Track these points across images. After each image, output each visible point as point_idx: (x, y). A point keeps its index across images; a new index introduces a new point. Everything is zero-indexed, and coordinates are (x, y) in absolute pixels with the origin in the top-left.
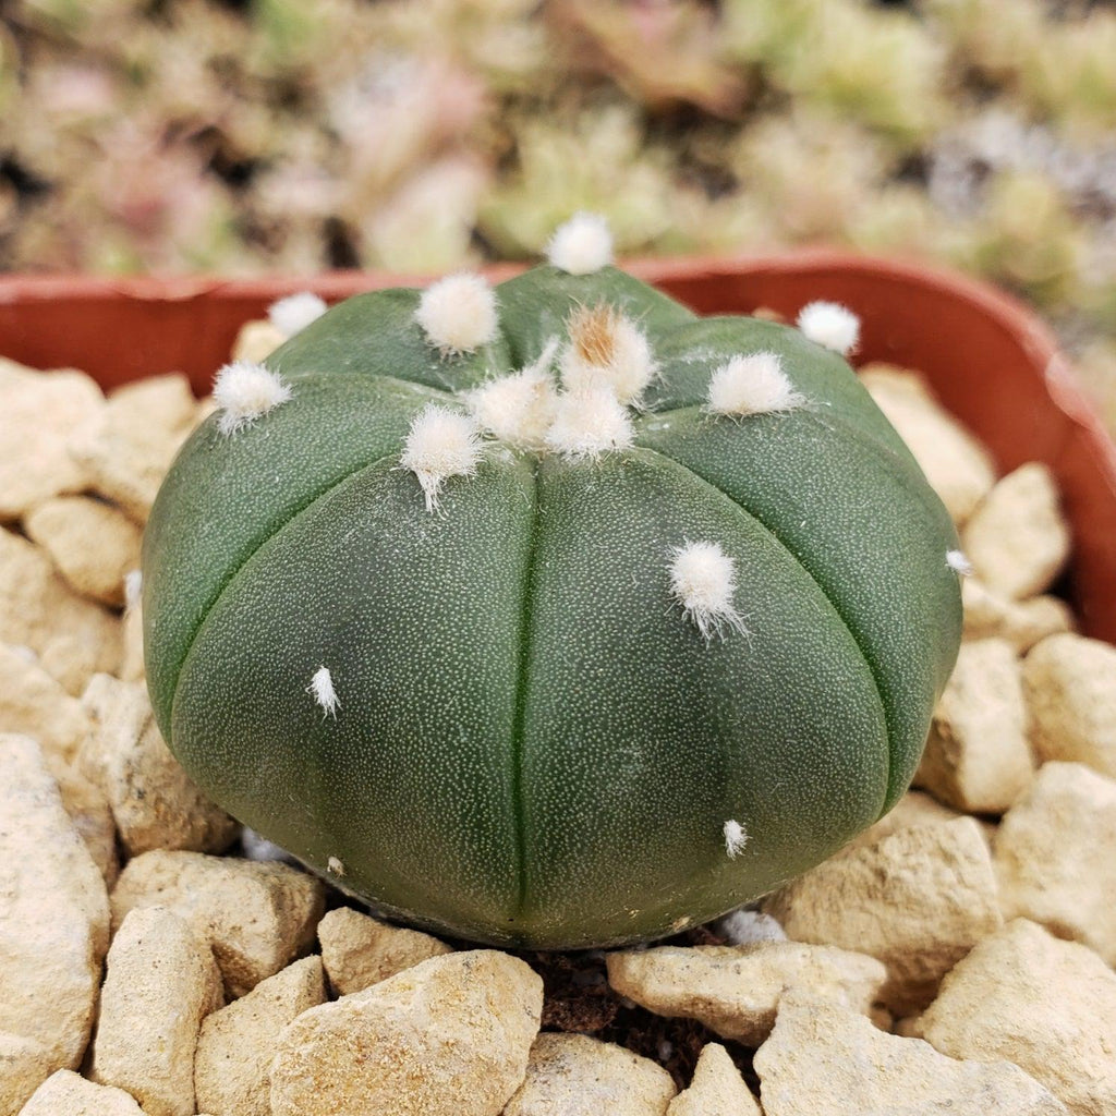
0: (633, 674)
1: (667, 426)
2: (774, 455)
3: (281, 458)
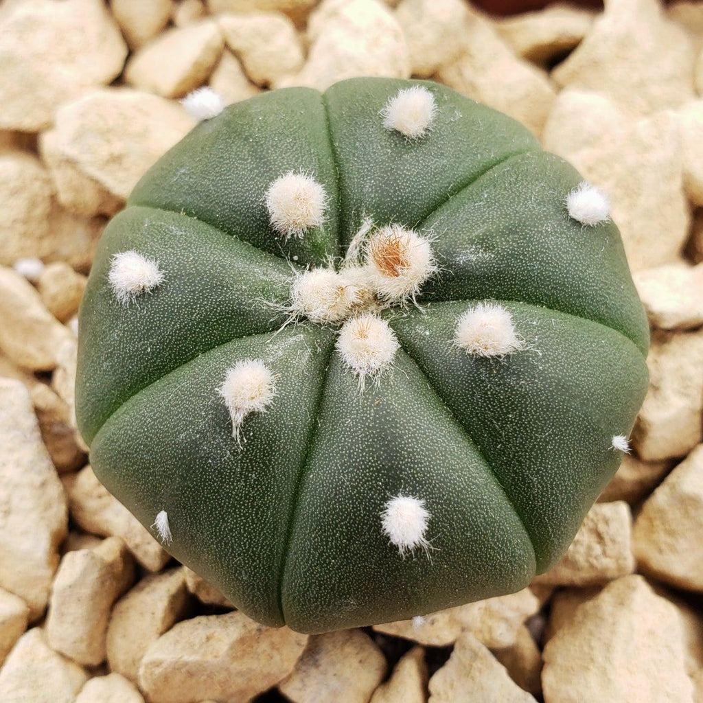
0: (354, 566)
1: (428, 333)
2: (489, 393)
3: (153, 334)
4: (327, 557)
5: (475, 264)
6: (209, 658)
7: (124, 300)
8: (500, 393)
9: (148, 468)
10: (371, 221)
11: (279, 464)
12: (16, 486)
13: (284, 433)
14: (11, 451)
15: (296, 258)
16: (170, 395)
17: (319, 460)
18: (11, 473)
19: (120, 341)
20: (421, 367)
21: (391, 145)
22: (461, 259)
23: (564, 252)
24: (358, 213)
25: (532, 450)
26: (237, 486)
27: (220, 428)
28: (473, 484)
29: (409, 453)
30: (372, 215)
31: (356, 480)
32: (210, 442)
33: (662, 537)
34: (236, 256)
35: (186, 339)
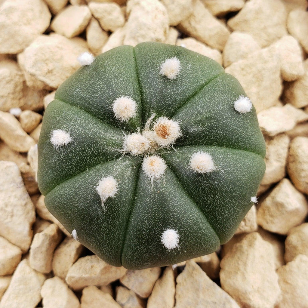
0: (150, 253)
1: (178, 161)
2: (203, 186)
3: (68, 161)
4: (139, 250)
5: (197, 132)
6: (93, 275)
7: (57, 148)
8: (207, 186)
9: (68, 214)
10: (155, 114)
11: (120, 215)
12: (15, 206)
13: (122, 203)
14: (13, 191)
15: (125, 128)
16: (76, 187)
17: (136, 213)
18: (13, 200)
19: (55, 163)
20: (176, 175)
21: (162, 81)
22: (191, 130)
23: (233, 126)
24: (149, 110)
25: (219, 207)
26: (104, 224)
27: (97, 202)
28: (197, 221)
29: (171, 212)
30: (155, 111)
31: (151, 222)
32: (93, 207)
33: (268, 217)
34: (101, 129)
35: (82, 163)
